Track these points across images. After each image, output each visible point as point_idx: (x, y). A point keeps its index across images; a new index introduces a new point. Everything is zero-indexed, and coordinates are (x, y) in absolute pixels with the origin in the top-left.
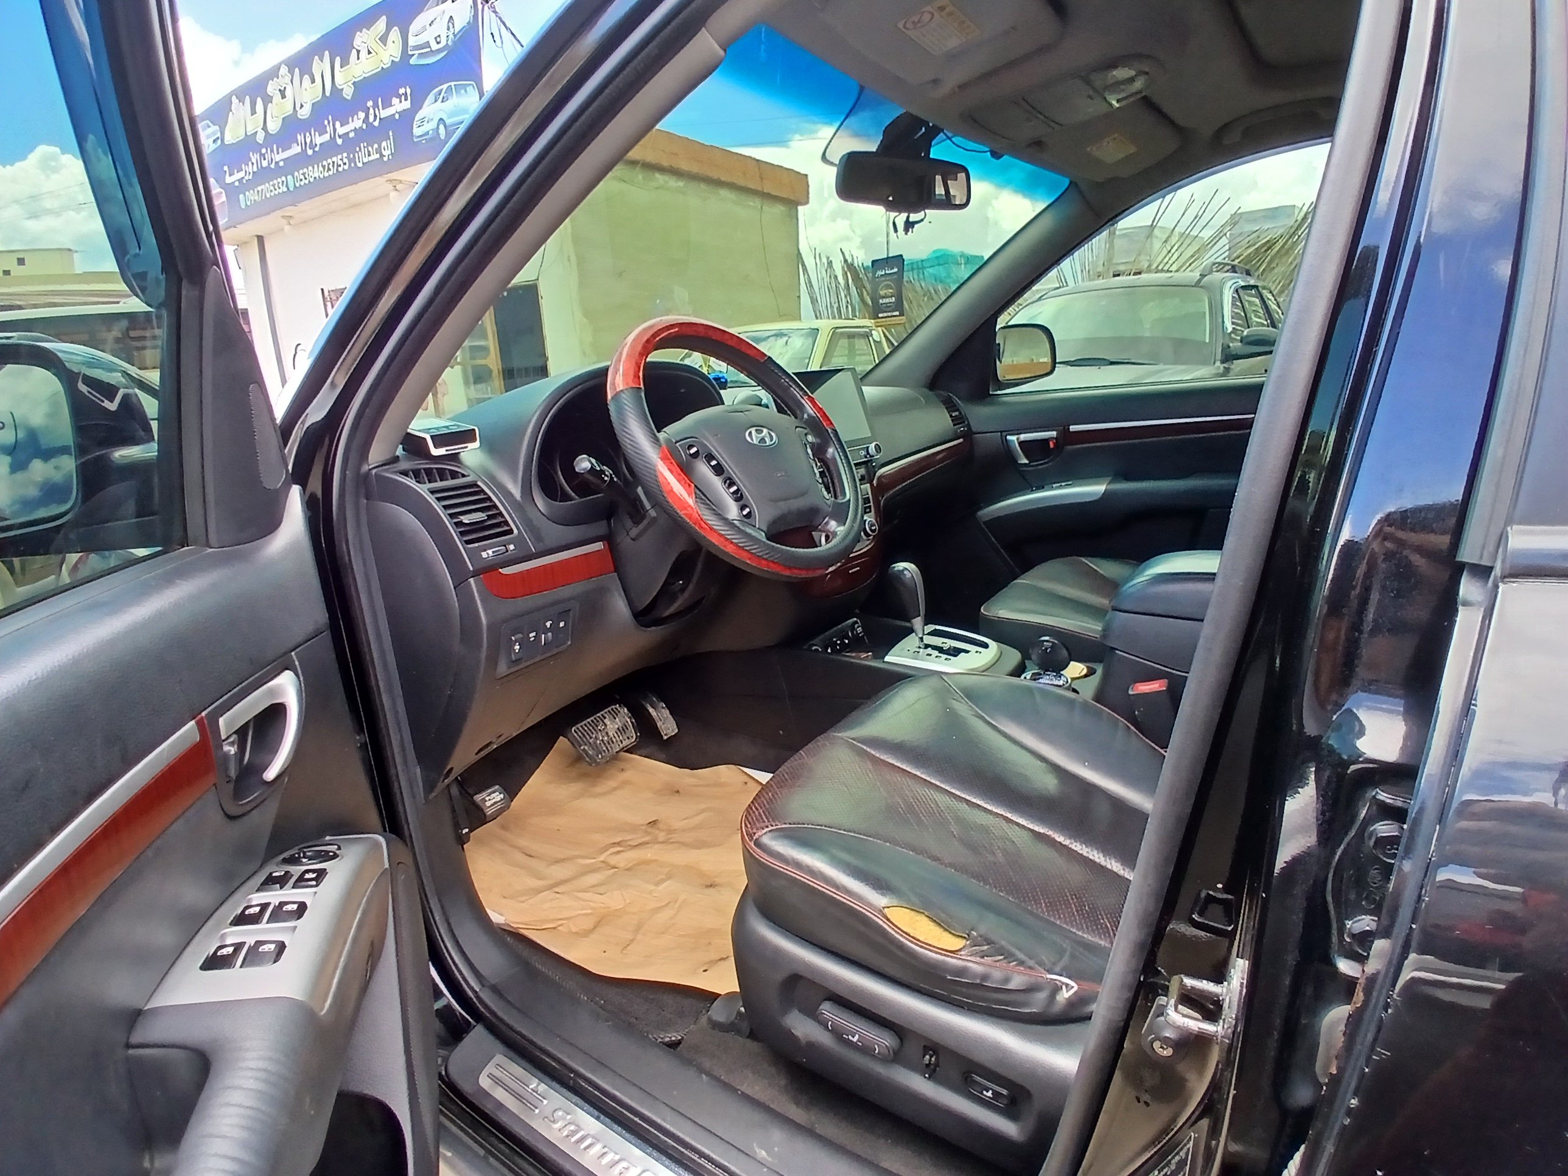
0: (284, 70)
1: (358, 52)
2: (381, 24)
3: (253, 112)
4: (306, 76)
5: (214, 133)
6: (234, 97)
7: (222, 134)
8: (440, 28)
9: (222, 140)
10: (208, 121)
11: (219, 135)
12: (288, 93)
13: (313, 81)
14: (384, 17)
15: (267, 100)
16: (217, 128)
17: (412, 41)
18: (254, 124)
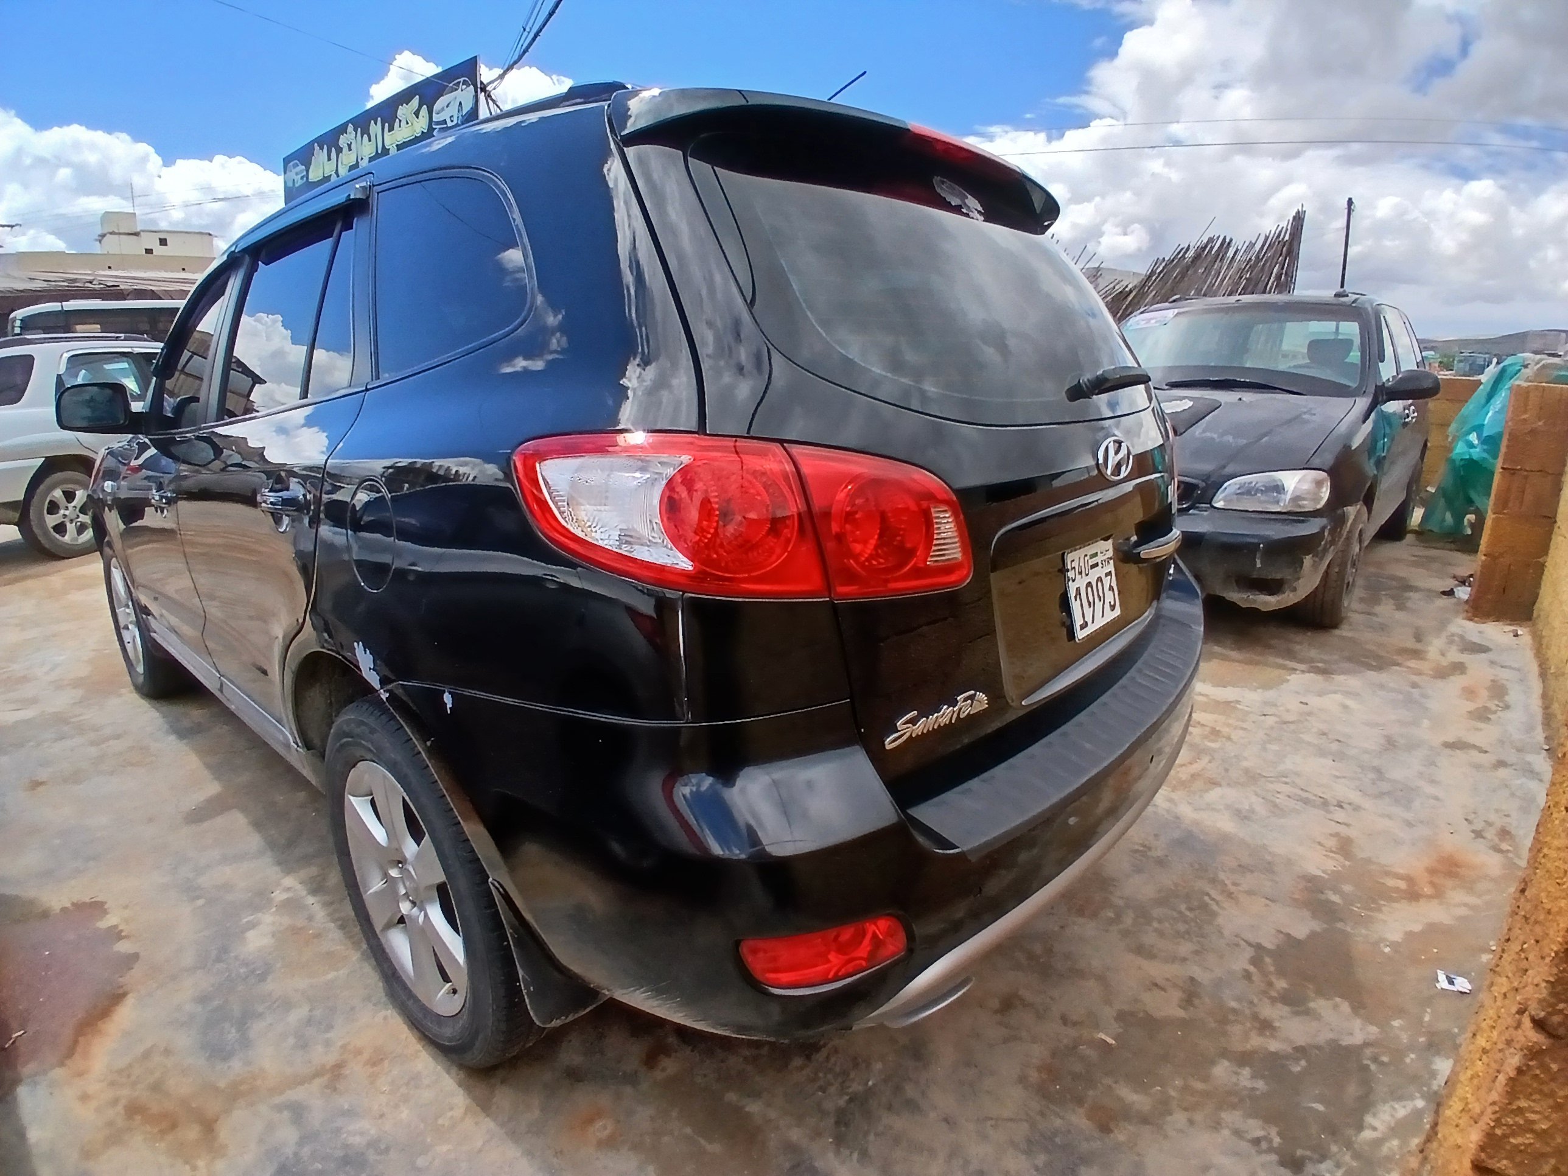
0: (350, 128)
1: (400, 121)
2: (415, 101)
3: (329, 159)
4: (365, 136)
5: (301, 171)
6: (316, 144)
7: (308, 171)
8: (453, 110)
9: (307, 178)
10: (296, 161)
11: (305, 173)
12: (353, 146)
13: (370, 141)
14: (417, 97)
15: (339, 150)
16: (304, 167)
17: (435, 118)
18: (329, 169)
